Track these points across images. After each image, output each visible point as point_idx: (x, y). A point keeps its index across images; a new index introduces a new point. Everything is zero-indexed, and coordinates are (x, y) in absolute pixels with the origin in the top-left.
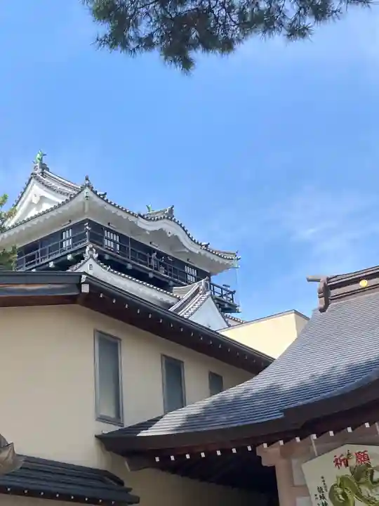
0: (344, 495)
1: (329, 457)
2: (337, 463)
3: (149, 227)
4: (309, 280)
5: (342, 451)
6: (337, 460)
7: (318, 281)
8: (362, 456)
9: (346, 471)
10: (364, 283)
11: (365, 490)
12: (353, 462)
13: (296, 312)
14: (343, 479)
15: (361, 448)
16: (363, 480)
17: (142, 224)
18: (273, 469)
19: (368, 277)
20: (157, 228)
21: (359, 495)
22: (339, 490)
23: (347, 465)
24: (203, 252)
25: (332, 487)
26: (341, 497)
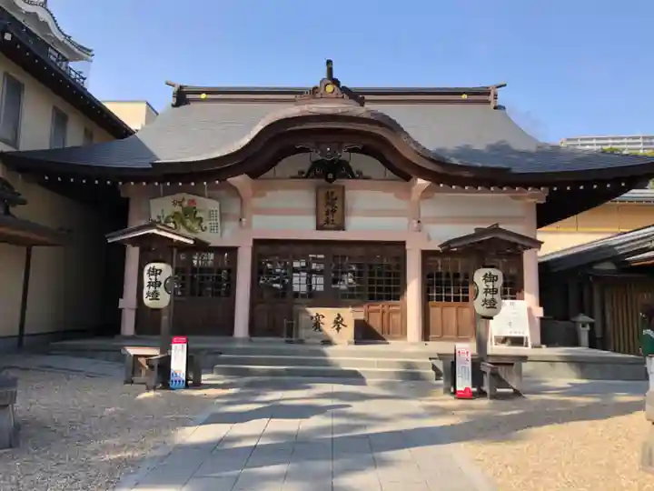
1: (169, 199)
2: (174, 203)
3: (26, 8)
4: (167, 84)
5: (179, 196)
6: (174, 201)
7: (173, 86)
8: (193, 201)
9: (178, 209)
10: (203, 96)
11: (189, 223)
12: (185, 204)
13: (147, 104)
14: (176, 213)
15: (191, 197)
16: (188, 216)
18: (128, 200)
19: (207, 93)
20: (32, 11)
21: (184, 224)
23: (180, 205)
24: (66, 42)
25: (168, 217)
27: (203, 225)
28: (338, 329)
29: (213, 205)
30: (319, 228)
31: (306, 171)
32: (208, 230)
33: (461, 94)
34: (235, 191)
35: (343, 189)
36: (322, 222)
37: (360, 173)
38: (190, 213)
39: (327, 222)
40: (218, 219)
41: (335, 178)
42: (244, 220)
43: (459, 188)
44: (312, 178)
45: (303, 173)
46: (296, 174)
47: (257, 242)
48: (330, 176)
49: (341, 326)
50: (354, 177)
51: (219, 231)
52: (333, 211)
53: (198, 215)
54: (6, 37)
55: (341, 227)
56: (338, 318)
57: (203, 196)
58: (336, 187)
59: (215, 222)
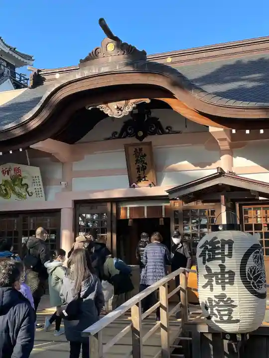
0: (6, 190)
6: (3, 171)
8: (17, 170)
9: (7, 177)
11: (17, 189)
12: (12, 172)
14: (6, 181)
15: (18, 166)
16: (16, 183)
19: (60, 73)
21: (14, 190)
22: (3, 188)
23: (8, 174)
26: (4, 192)
27: (29, 190)
29: (36, 171)
31: (119, 131)
32: (34, 195)
35: (150, 144)
37: (170, 128)
38: (17, 179)
40: (41, 183)
41: (145, 136)
42: (62, 183)
44: (124, 137)
45: (116, 133)
46: (110, 135)
48: (141, 133)
50: (163, 133)
51: (43, 195)
52: (144, 169)
53: (24, 182)
57: (27, 164)
58: (145, 143)
59: (39, 187)
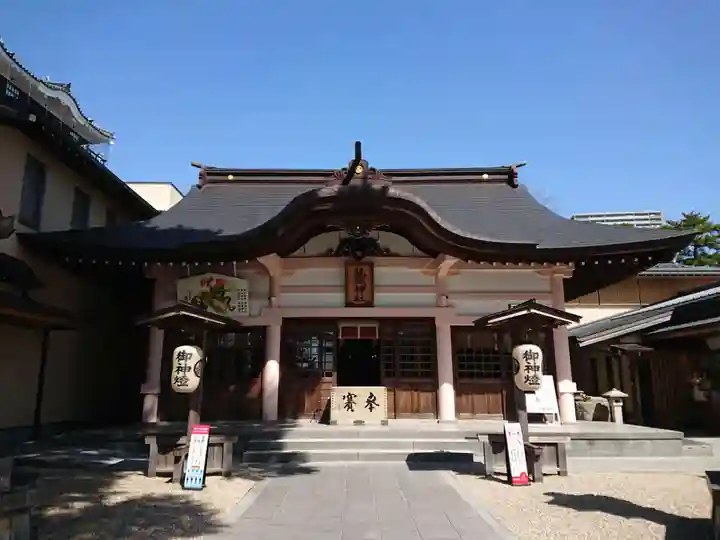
1: (198, 278)
2: (202, 283)
3: (49, 93)
4: (193, 165)
5: (208, 276)
6: (202, 281)
7: (199, 167)
8: (220, 282)
9: (206, 289)
10: (230, 177)
11: (217, 303)
12: (213, 283)
13: (173, 185)
14: (204, 293)
15: (221, 277)
16: (216, 296)
17: (41, 88)
18: (153, 281)
19: (234, 174)
20: (55, 96)
21: (212, 305)
23: (208, 285)
24: (87, 125)
25: (195, 297)
27: (232, 304)
28: (371, 409)
29: (242, 284)
30: (348, 304)
31: (335, 249)
32: (236, 310)
33: (482, 174)
34: (264, 270)
35: (371, 266)
36: (352, 299)
37: (387, 250)
38: (219, 292)
39: (356, 299)
40: (247, 298)
41: (363, 256)
42: (273, 299)
43: (487, 264)
44: (341, 256)
45: (331, 250)
46: (323, 250)
47: (286, 321)
48: (359, 253)
49: (374, 405)
50: (382, 255)
51: (248, 310)
52: (363, 289)
53: (227, 294)
54: (31, 119)
55: (370, 304)
56: (370, 397)
57: (233, 276)
58: (365, 264)
59: (244, 301)
